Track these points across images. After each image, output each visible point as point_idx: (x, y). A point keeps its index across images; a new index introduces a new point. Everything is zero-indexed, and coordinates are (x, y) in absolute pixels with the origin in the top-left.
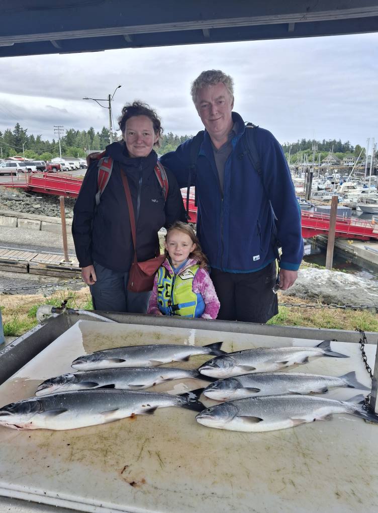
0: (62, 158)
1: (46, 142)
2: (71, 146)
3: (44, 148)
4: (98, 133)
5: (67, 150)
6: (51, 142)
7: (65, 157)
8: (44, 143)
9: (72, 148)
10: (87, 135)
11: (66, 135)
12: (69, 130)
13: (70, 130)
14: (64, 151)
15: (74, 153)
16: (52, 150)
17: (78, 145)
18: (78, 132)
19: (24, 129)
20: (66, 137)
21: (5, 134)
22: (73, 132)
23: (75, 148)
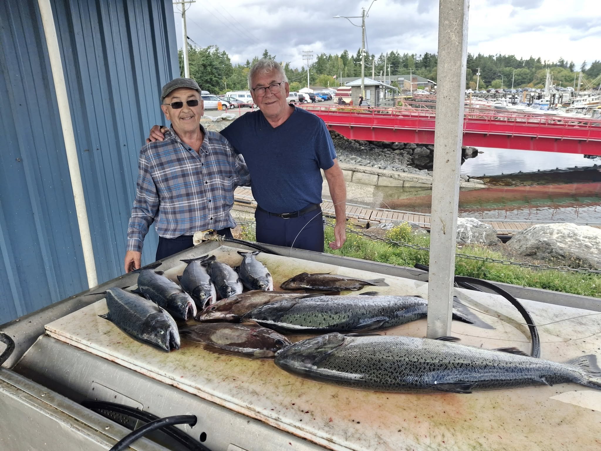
0: (310, 88)
1: (295, 70)
2: (321, 73)
3: (293, 77)
4: (353, 57)
5: (316, 79)
6: (300, 70)
7: (313, 87)
8: (293, 72)
9: (322, 76)
10: (340, 59)
11: (317, 61)
12: (320, 55)
13: (322, 55)
14: (313, 79)
15: (324, 82)
16: (300, 79)
17: (329, 72)
18: (330, 57)
19: (272, 56)
20: (316, 63)
21: (253, 62)
22: (325, 57)
23: (326, 75)
